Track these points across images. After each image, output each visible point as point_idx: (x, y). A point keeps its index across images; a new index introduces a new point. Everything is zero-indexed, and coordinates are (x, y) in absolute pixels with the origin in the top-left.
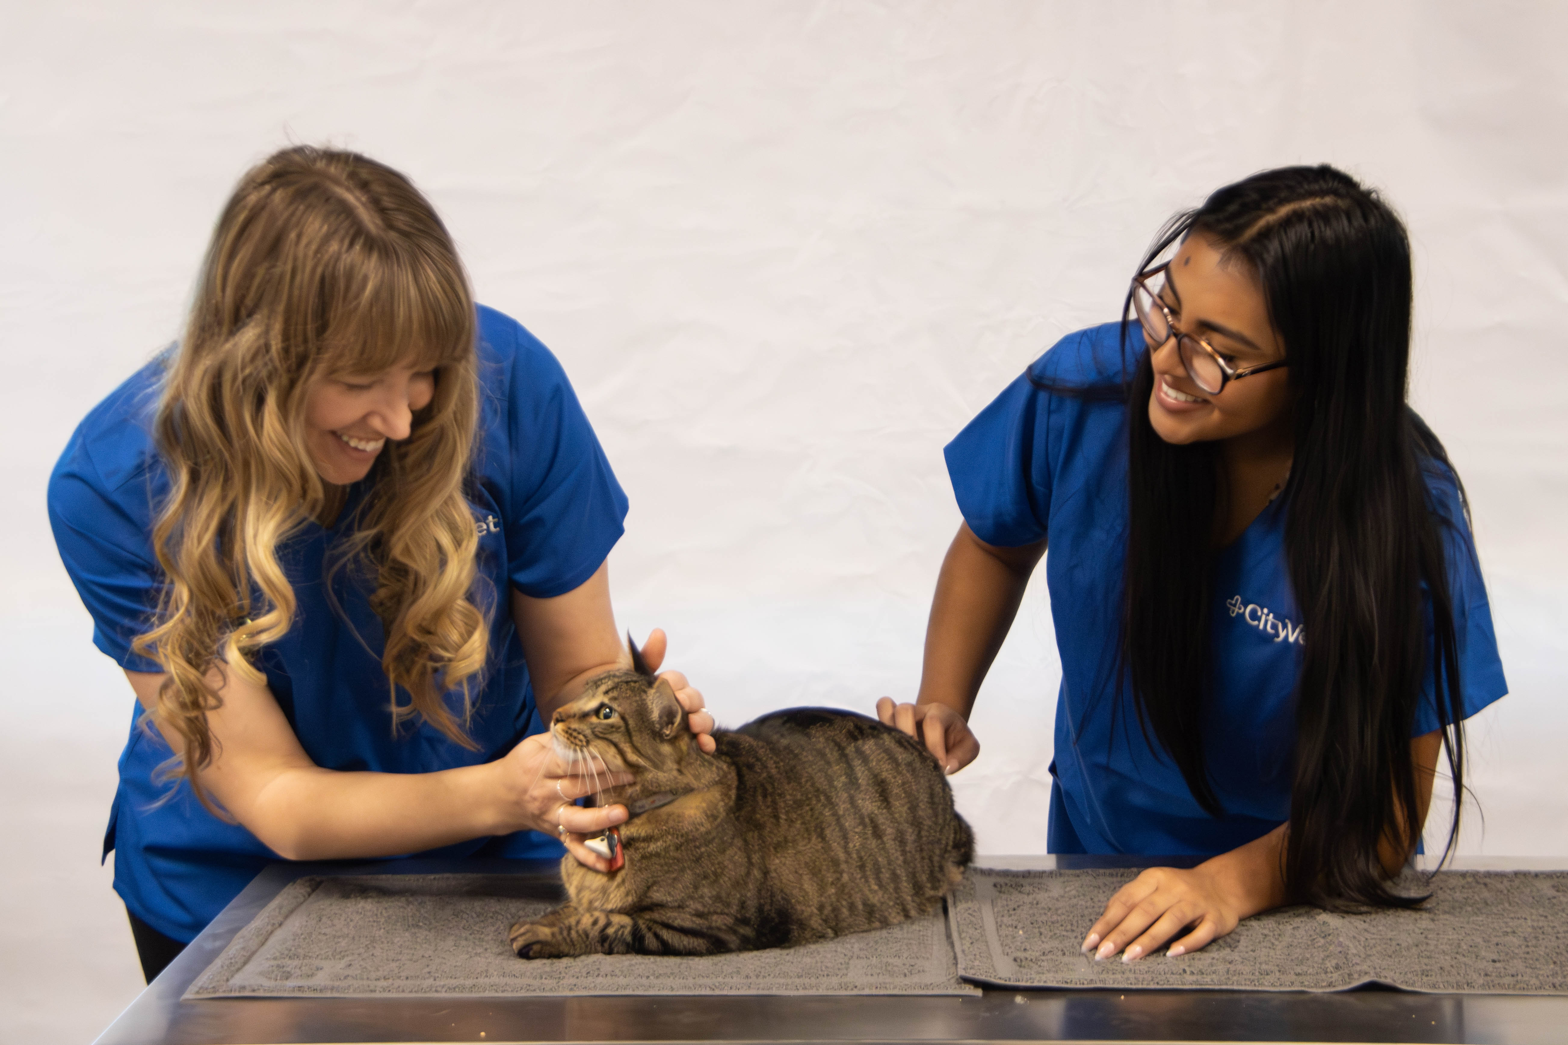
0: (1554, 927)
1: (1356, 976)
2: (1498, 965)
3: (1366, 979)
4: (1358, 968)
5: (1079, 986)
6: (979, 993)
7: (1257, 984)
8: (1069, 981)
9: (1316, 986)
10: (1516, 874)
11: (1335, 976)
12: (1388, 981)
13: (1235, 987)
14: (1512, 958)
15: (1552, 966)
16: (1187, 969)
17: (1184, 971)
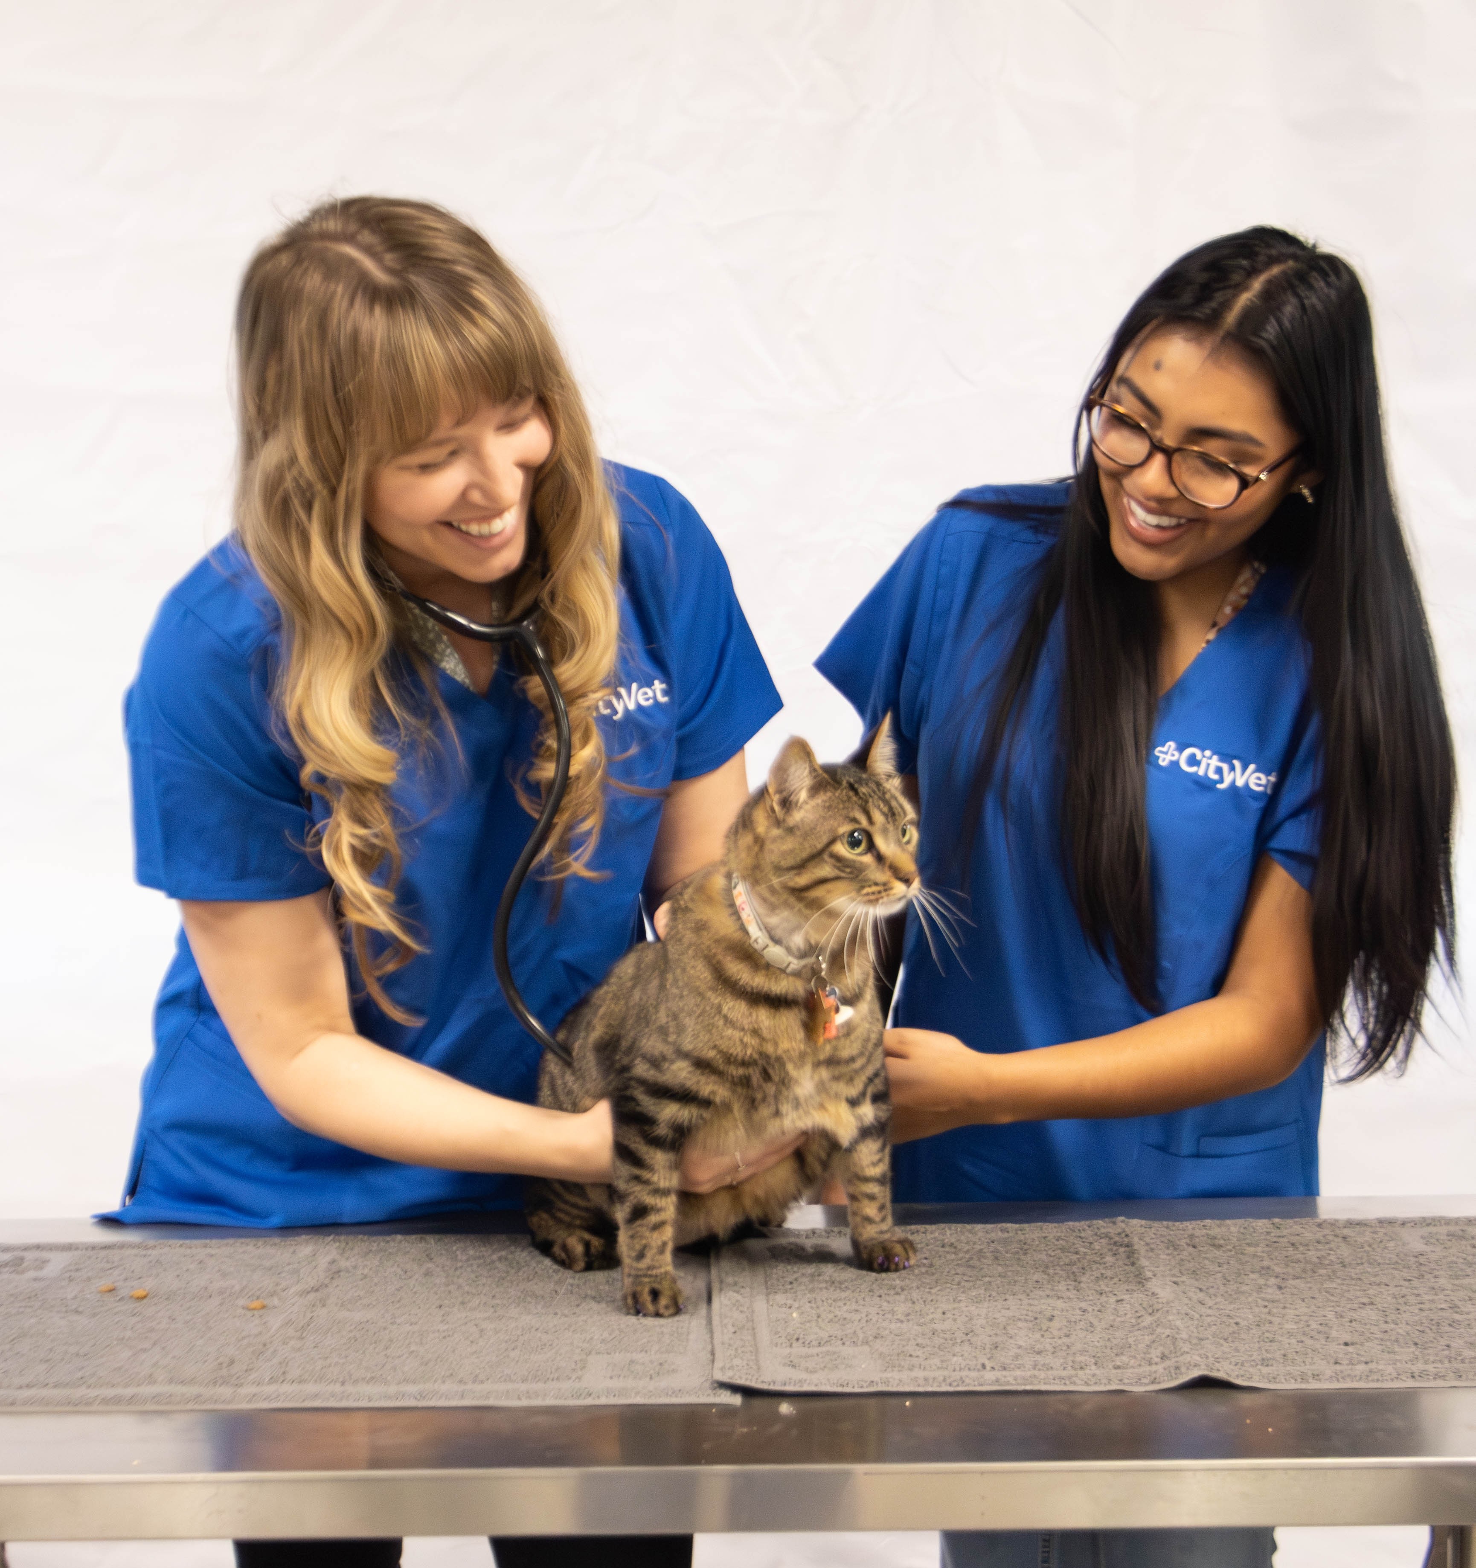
0: (1418, 1295)
1: (1183, 1369)
2: (1350, 1349)
3: (1195, 1373)
4: (1187, 1358)
5: (857, 1390)
6: (737, 1400)
7: (1068, 1382)
8: (845, 1384)
9: (1138, 1382)
10: (1381, 1222)
11: (1160, 1368)
12: (1221, 1375)
13: (1043, 1388)
14: (1368, 1340)
15: (1413, 1349)
16: (987, 1362)
17: (984, 1366)
